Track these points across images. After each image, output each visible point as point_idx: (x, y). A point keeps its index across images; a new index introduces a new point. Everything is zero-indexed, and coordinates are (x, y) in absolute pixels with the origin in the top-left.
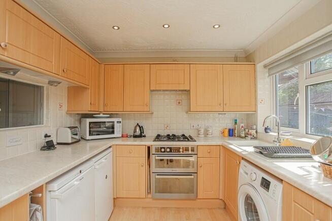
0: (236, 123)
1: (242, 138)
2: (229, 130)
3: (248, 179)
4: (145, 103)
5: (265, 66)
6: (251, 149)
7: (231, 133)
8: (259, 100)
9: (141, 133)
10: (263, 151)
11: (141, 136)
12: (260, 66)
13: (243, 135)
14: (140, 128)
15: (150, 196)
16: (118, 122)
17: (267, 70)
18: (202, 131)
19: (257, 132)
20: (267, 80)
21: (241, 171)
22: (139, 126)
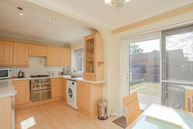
0: (64, 70)
1: (66, 75)
2: (62, 73)
3: (69, 84)
4: (26, 61)
5: (74, 50)
6: (70, 77)
7: (62, 74)
8: (72, 62)
9: (23, 75)
10: (73, 77)
11: (22, 77)
12: (72, 50)
13: (67, 74)
14: (22, 73)
15: (31, 101)
16: (10, 70)
17: (74, 52)
18: (51, 73)
19: (71, 73)
20: (74, 55)
21: (67, 83)
22: (22, 72)
